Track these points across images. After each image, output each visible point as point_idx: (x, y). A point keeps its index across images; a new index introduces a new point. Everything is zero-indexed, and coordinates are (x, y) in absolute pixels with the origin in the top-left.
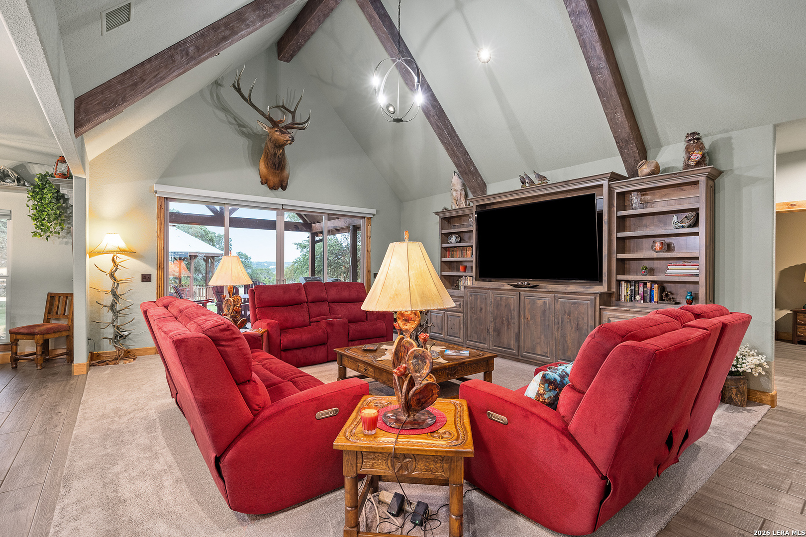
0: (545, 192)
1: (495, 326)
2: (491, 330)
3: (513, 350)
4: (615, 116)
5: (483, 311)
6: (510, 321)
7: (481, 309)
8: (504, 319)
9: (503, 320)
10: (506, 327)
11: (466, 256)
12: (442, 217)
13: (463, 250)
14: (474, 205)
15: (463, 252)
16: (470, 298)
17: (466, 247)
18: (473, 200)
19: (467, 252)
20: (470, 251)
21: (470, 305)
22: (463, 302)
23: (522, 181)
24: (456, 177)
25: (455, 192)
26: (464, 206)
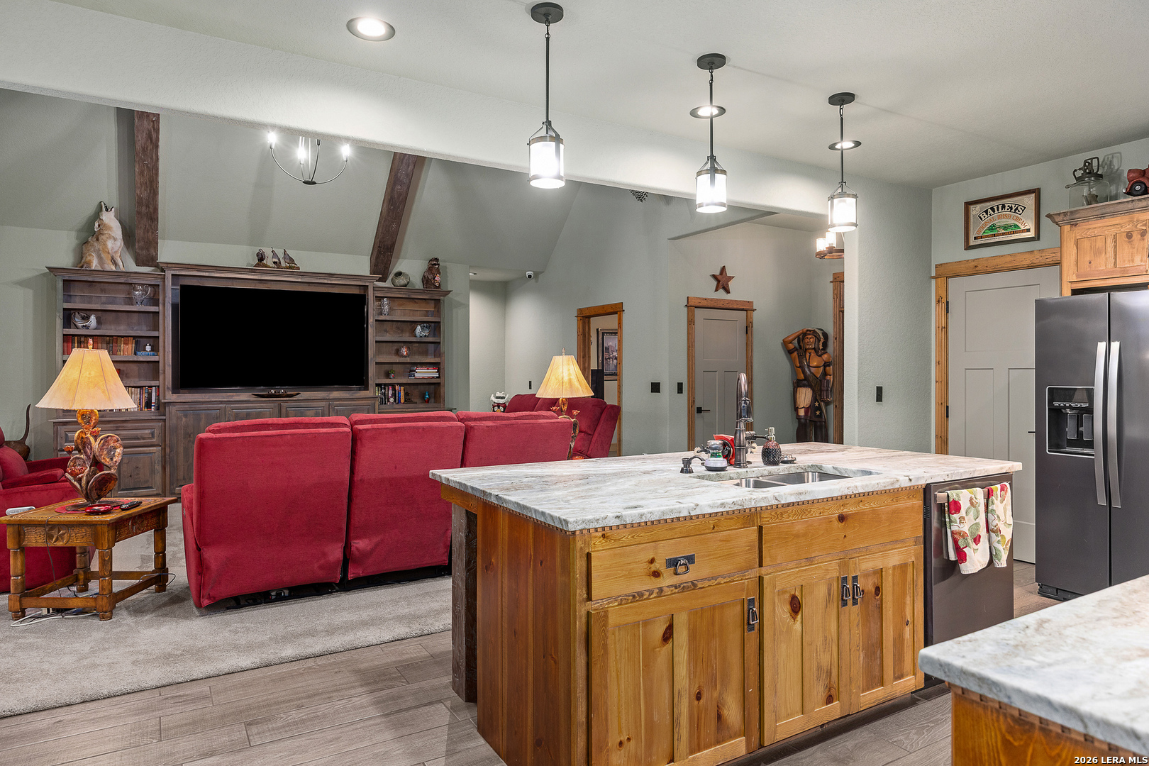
0: (300, 280)
4: (391, 224)
11: (118, 353)
12: (67, 278)
13: (111, 341)
14: (169, 274)
15: (111, 345)
16: (184, 419)
17: (123, 337)
18: (169, 266)
19: (122, 345)
20: (130, 345)
21: (182, 431)
22: (163, 428)
23: (261, 257)
24: (112, 214)
25: (113, 241)
26: (121, 266)
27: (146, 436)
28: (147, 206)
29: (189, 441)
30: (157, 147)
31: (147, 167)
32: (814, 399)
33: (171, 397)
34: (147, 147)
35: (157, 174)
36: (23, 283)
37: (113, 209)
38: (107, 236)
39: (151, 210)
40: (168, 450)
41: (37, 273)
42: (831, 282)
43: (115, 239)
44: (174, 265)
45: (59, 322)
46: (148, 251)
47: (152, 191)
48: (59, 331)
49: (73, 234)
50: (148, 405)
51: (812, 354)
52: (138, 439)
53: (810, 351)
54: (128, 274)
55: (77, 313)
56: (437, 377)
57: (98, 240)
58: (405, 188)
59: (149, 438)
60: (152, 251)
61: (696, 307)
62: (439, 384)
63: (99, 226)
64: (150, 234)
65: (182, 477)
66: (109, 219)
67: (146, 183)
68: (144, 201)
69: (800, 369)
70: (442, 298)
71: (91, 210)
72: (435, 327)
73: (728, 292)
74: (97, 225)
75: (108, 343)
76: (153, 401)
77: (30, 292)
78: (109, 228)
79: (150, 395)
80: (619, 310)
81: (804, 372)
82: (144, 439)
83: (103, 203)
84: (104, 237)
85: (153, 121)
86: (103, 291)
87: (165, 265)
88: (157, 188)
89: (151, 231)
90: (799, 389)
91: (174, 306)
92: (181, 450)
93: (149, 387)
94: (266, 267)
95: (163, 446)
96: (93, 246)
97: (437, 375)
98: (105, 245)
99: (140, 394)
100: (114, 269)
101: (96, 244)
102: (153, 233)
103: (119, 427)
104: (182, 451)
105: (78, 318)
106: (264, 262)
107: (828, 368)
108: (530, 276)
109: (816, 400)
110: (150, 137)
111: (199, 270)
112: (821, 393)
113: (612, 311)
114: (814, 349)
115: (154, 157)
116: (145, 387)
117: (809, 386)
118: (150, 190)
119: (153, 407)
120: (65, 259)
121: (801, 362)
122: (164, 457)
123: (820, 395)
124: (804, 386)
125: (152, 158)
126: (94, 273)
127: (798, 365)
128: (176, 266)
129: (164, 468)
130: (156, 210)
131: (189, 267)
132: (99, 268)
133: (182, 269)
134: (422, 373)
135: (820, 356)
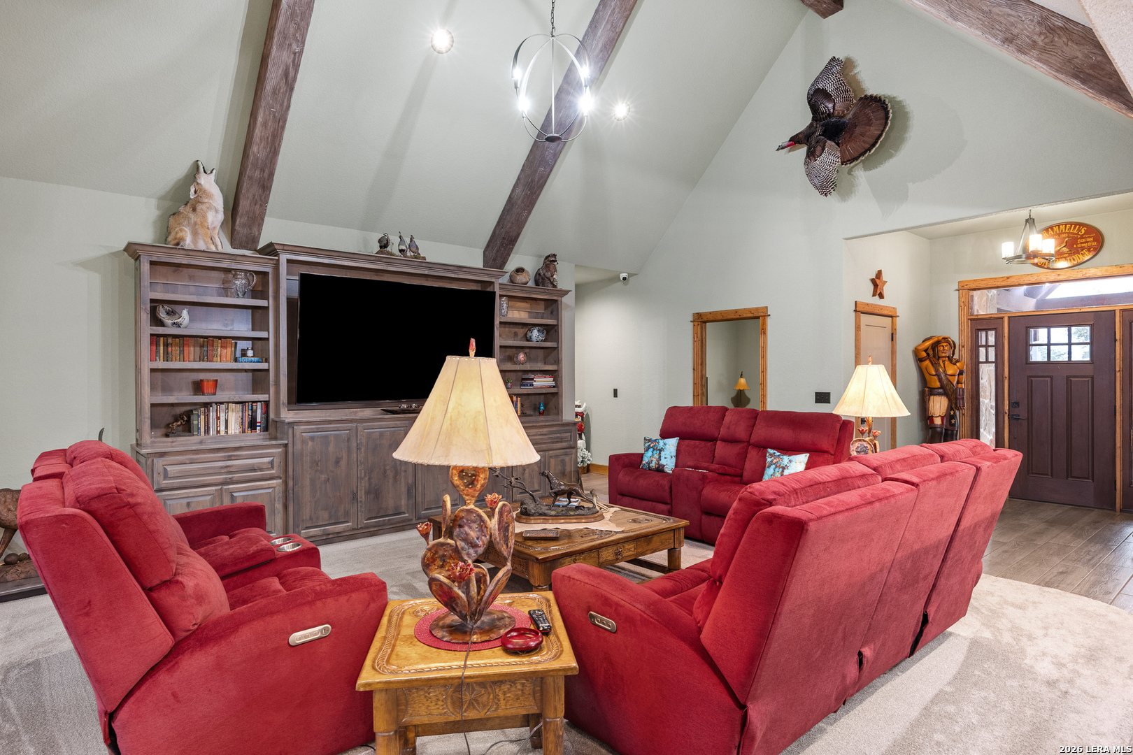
0: (426, 272)
1: (370, 484)
2: (362, 495)
3: (404, 513)
4: (522, 213)
5: (343, 463)
6: (399, 468)
7: (338, 462)
8: (387, 468)
9: (385, 471)
10: (391, 481)
11: (215, 359)
12: (155, 259)
13: (206, 344)
14: (283, 258)
15: (206, 349)
16: (310, 443)
17: (220, 338)
18: (285, 248)
19: (219, 349)
20: (229, 350)
21: (308, 458)
22: (284, 455)
23: (384, 244)
24: (212, 177)
25: (214, 213)
26: (220, 247)
27: (265, 467)
28: (263, 170)
29: (316, 471)
30: (292, 89)
31: (274, 116)
32: (950, 408)
33: (288, 416)
34: (280, 88)
35: (283, 128)
36: (86, 265)
37: (214, 171)
38: (208, 205)
39: (266, 175)
40: (290, 483)
41: (105, 252)
42: (957, 290)
43: (217, 211)
44: (291, 248)
45: (145, 317)
46: (251, 229)
47: (273, 150)
48: (147, 329)
49: (153, 202)
50: (253, 425)
51: (946, 363)
52: (254, 470)
53: (944, 359)
54: (233, 257)
55: (161, 306)
56: (554, 387)
57: (194, 210)
58: (548, 170)
59: (268, 469)
60: (255, 230)
61: (862, 313)
62: (555, 394)
63: (195, 192)
64: (258, 206)
65: (308, 517)
66: (208, 182)
67: (268, 138)
68: (260, 162)
69: (936, 377)
70: (559, 299)
71: (182, 170)
72: (551, 331)
73: (881, 296)
74: (192, 190)
75: (202, 346)
76: (259, 420)
77: (96, 278)
78: (209, 196)
79: (254, 412)
80: (762, 314)
81: (940, 380)
82: (261, 470)
83: (200, 163)
84: (203, 207)
85: (295, 54)
86: (191, 278)
87: (281, 247)
88: (279, 146)
89: (259, 202)
90: (932, 397)
91: (290, 301)
92: (307, 482)
93: (253, 402)
94: (392, 255)
95: (284, 478)
96: (188, 218)
97: (553, 384)
98: (204, 217)
99: (243, 411)
100: (214, 249)
101: (192, 216)
102: (261, 205)
103: (232, 456)
104: (308, 484)
105: (162, 313)
106: (389, 249)
107: (961, 376)
108: (625, 279)
109: (952, 409)
110: (286, 74)
111: (319, 256)
112: (956, 401)
113: (751, 315)
114: (948, 357)
115: (285, 104)
116: (248, 402)
117: (946, 394)
118: (271, 148)
119: (258, 428)
120: (145, 235)
121: (937, 370)
122: (286, 491)
123: (956, 404)
124: (939, 394)
125: (282, 105)
126: (191, 253)
127: (934, 373)
128: (294, 249)
129: (286, 507)
130: (271, 175)
131: (309, 250)
132: (192, 247)
133: (300, 253)
134: (542, 382)
135: (955, 364)
